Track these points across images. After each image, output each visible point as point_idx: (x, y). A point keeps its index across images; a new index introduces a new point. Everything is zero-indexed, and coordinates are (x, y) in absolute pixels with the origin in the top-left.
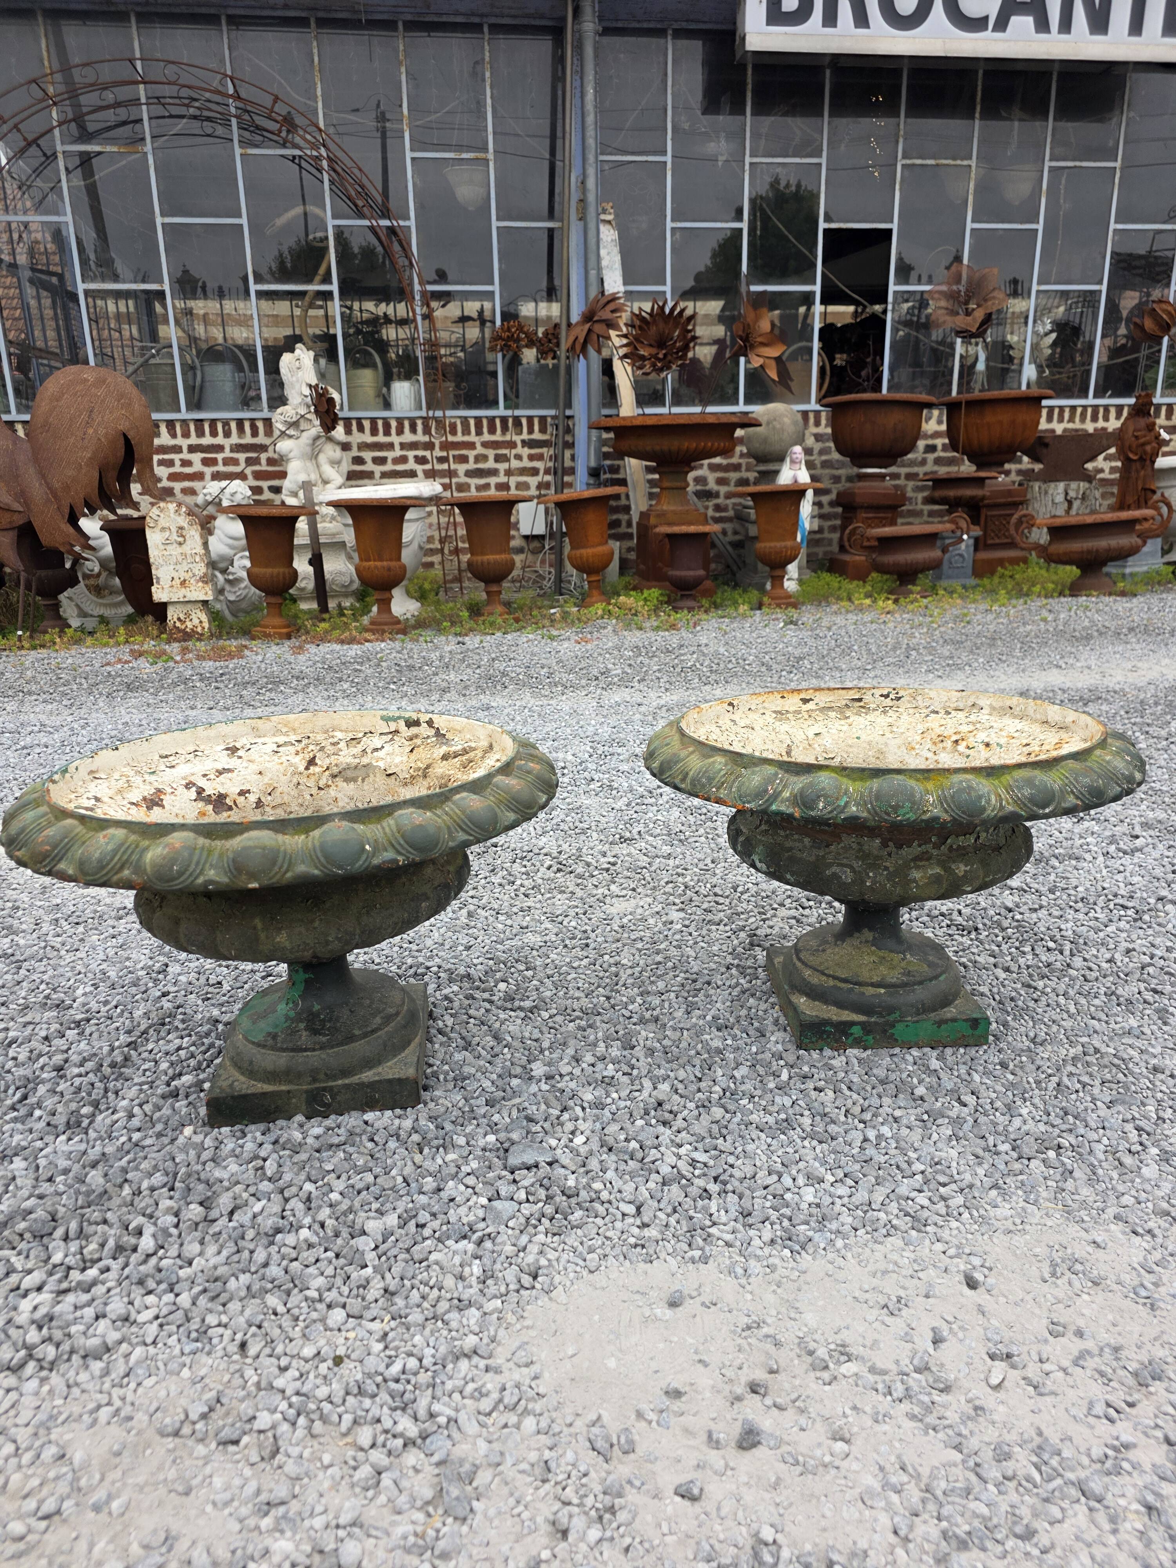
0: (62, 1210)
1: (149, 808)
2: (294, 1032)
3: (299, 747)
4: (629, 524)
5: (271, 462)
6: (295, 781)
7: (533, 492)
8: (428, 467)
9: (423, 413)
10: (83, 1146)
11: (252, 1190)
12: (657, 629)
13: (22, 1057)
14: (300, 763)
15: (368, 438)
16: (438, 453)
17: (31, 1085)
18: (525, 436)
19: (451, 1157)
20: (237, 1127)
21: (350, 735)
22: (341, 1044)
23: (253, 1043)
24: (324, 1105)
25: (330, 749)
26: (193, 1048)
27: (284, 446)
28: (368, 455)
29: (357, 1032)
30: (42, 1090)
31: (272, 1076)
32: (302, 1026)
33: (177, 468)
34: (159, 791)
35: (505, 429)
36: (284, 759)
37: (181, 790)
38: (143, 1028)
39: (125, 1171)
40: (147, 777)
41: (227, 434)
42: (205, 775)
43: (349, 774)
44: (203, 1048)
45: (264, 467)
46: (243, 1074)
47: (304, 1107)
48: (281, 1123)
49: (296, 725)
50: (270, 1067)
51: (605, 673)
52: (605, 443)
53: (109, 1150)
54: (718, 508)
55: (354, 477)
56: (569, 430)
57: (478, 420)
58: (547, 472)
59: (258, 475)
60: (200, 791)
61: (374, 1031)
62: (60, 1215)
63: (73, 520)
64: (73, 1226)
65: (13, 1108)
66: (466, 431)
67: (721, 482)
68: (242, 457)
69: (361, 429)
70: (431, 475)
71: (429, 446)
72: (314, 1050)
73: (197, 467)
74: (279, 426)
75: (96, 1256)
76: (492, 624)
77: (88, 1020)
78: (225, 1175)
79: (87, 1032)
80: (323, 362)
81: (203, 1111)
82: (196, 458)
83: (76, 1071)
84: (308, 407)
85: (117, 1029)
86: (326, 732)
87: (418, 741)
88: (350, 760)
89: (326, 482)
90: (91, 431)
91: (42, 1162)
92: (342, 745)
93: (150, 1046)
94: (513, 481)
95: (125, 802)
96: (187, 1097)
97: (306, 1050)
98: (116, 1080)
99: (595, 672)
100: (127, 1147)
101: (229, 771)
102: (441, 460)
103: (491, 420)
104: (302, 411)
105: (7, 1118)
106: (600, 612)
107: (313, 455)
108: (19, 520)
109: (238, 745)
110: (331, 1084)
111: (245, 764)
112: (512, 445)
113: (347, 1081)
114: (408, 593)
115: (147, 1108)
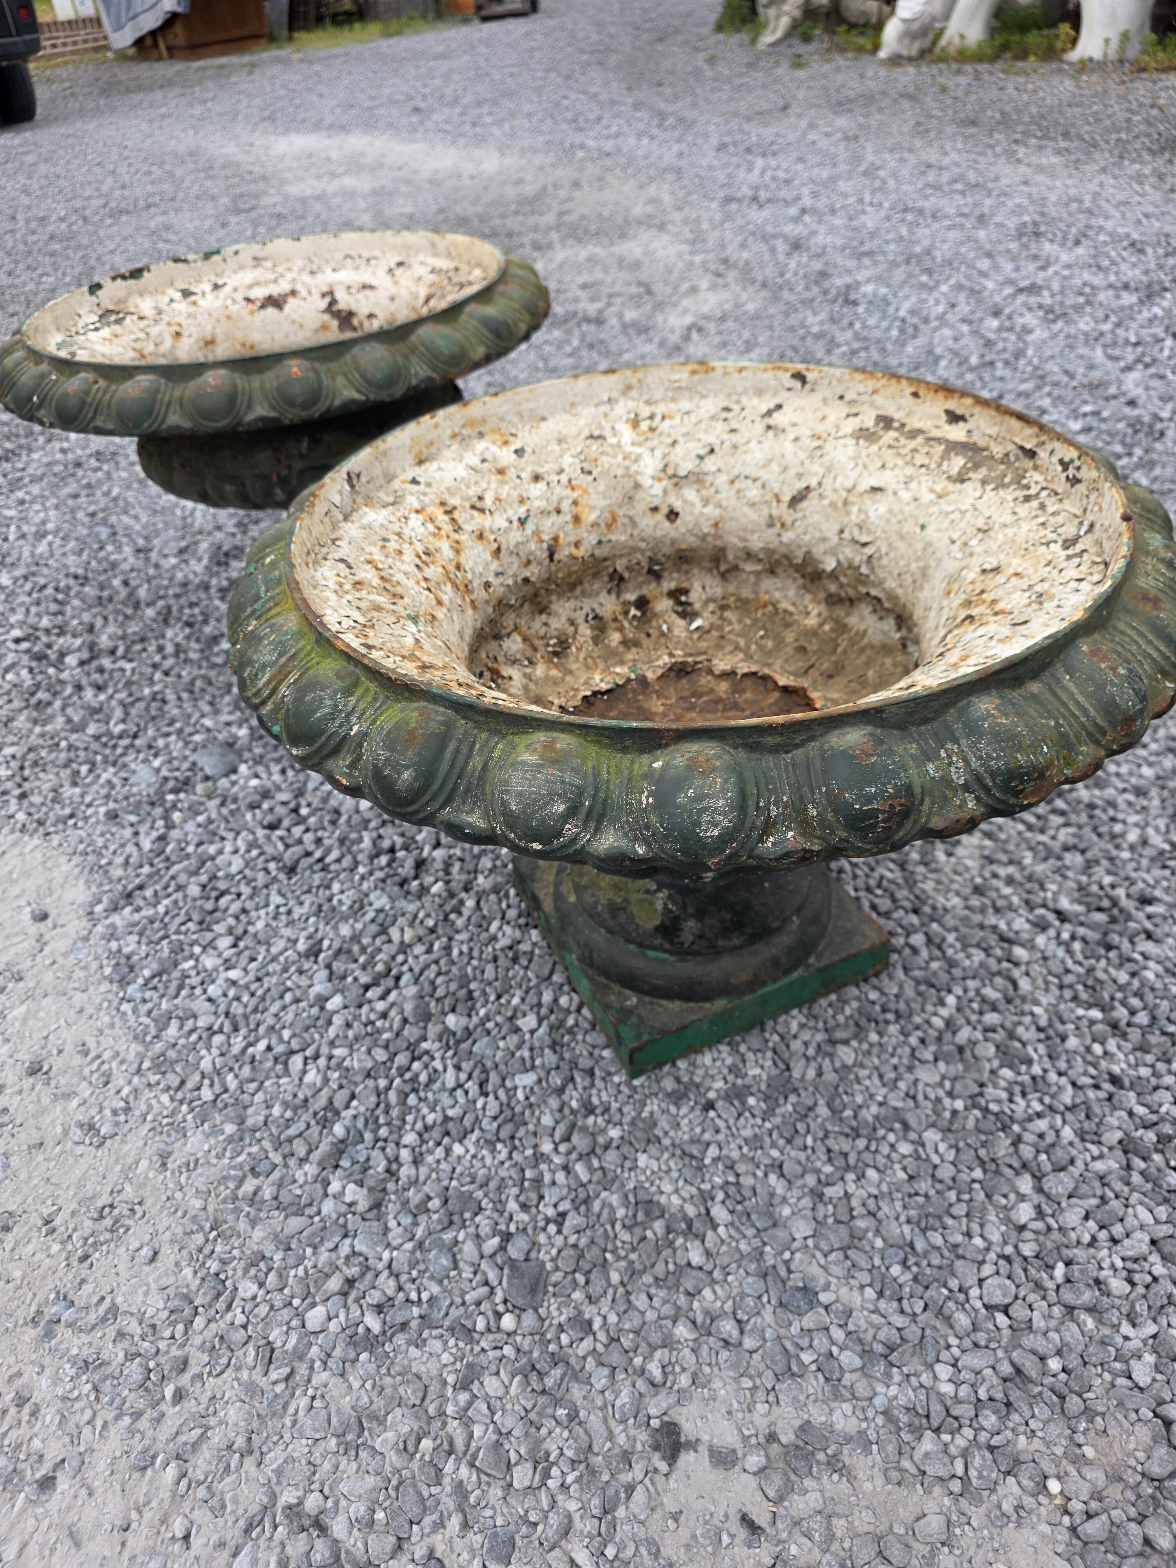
34: (293, 293)
36: (418, 287)
42: (348, 287)
60: (333, 302)
95: (241, 296)
111: (389, 285)
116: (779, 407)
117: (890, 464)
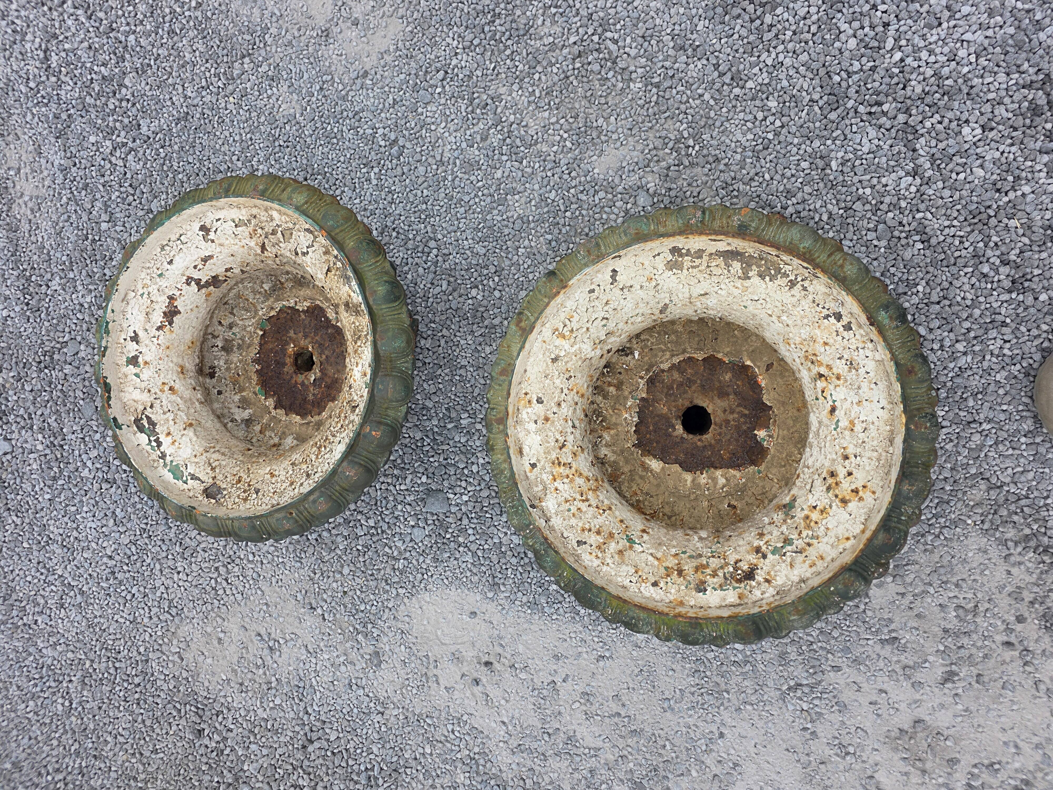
3: (251, 228)
14: (256, 245)
34: (171, 298)
37: (185, 287)
42: (195, 268)
60: (198, 282)
101: (210, 257)
109: (208, 224)
111: (218, 249)
116: (614, 271)
117: (701, 279)
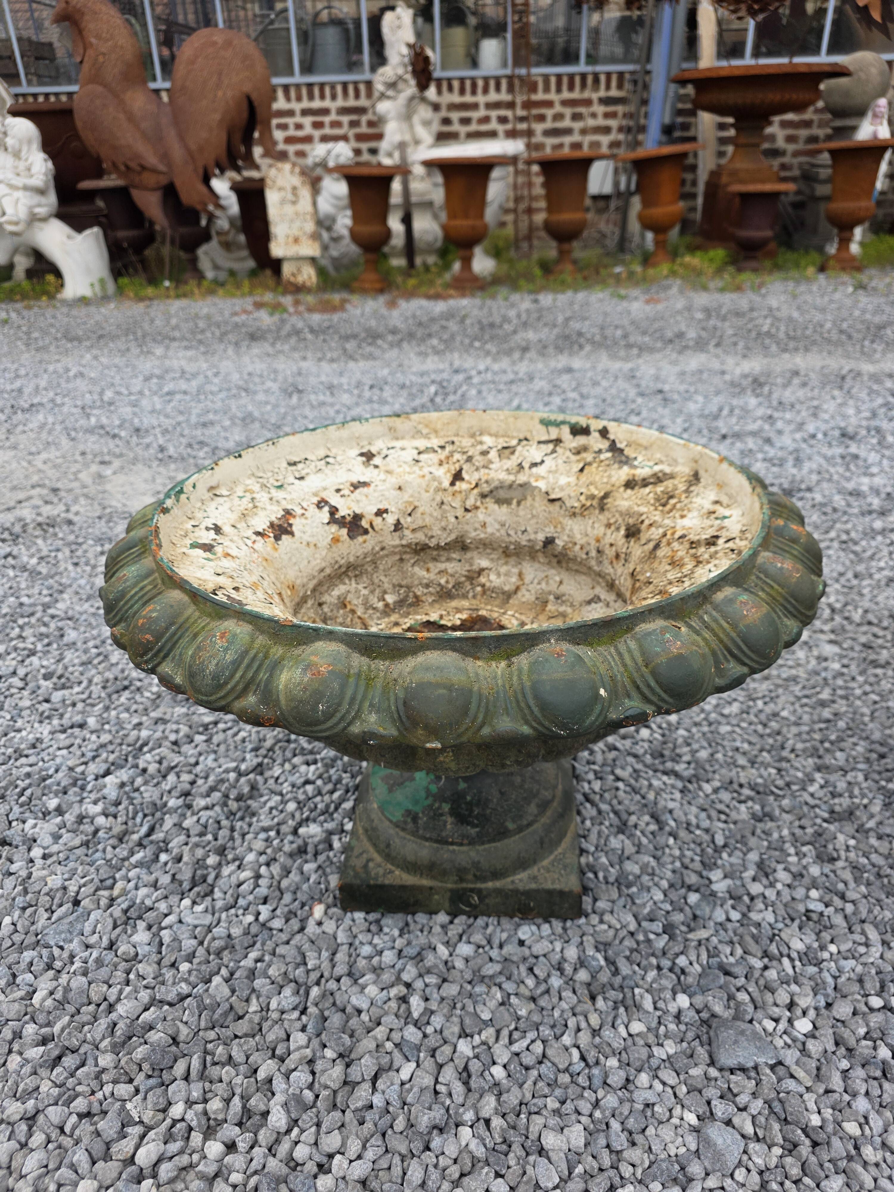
0: (184, 1032)
1: (277, 538)
2: (436, 815)
3: (443, 455)
4: (694, 183)
5: (371, 124)
6: (438, 499)
7: (604, 150)
8: (509, 126)
9: (508, 71)
10: (208, 919)
11: (396, 1036)
12: (722, 290)
13: (152, 768)
14: (444, 475)
15: (456, 98)
16: (520, 112)
17: (158, 815)
18: (602, 93)
19: (637, 1027)
20: (372, 916)
21: (501, 443)
22: (493, 840)
23: (391, 821)
24: (469, 905)
25: (479, 460)
26: (319, 782)
27: (383, 107)
28: (455, 116)
29: (511, 826)
30: (169, 821)
31: (412, 867)
32: (446, 807)
33: (291, 132)
34: (288, 513)
35: (584, 85)
36: (426, 470)
37: (313, 509)
38: (268, 744)
39: (252, 974)
40: (273, 491)
41: (334, 97)
42: (338, 491)
43: (502, 494)
44: (330, 786)
45: (364, 129)
46: (378, 852)
47: (447, 905)
48: (421, 918)
49: (439, 426)
50: (411, 858)
51: (680, 335)
52: (681, 98)
53: (236, 931)
54: (784, 167)
55: (443, 138)
56: (646, 87)
57: (559, 77)
58: (620, 129)
59: (360, 138)
60: (333, 511)
61: (529, 825)
62: (181, 1038)
63: (206, 180)
64: (196, 1063)
65: (140, 844)
66: (547, 89)
67: (790, 139)
68: (345, 119)
69: (450, 89)
70: (512, 134)
71: (511, 105)
72: (461, 844)
73: (308, 130)
74: (379, 87)
75: (220, 1117)
76: (563, 282)
77: (216, 723)
78: (364, 1005)
79: (216, 739)
80: (420, 20)
81: (334, 881)
82: (307, 121)
83: (202, 803)
84: (405, 66)
85: (243, 741)
86: (473, 436)
87: (588, 457)
88: (502, 476)
89: (417, 142)
90: (220, 94)
91: (166, 935)
92: (493, 455)
93: (277, 771)
94: (588, 139)
95: (249, 533)
96: (316, 854)
97: (452, 844)
98: (242, 819)
99: (669, 334)
100: (254, 929)
101: (365, 484)
102: (522, 119)
103: (571, 77)
104: (400, 71)
105: (133, 860)
106: (665, 272)
107: (407, 116)
108: (164, 180)
109: (374, 450)
110: (479, 885)
111: (382, 476)
112: (588, 102)
113: (498, 884)
114: (487, 252)
115: (276, 869)
